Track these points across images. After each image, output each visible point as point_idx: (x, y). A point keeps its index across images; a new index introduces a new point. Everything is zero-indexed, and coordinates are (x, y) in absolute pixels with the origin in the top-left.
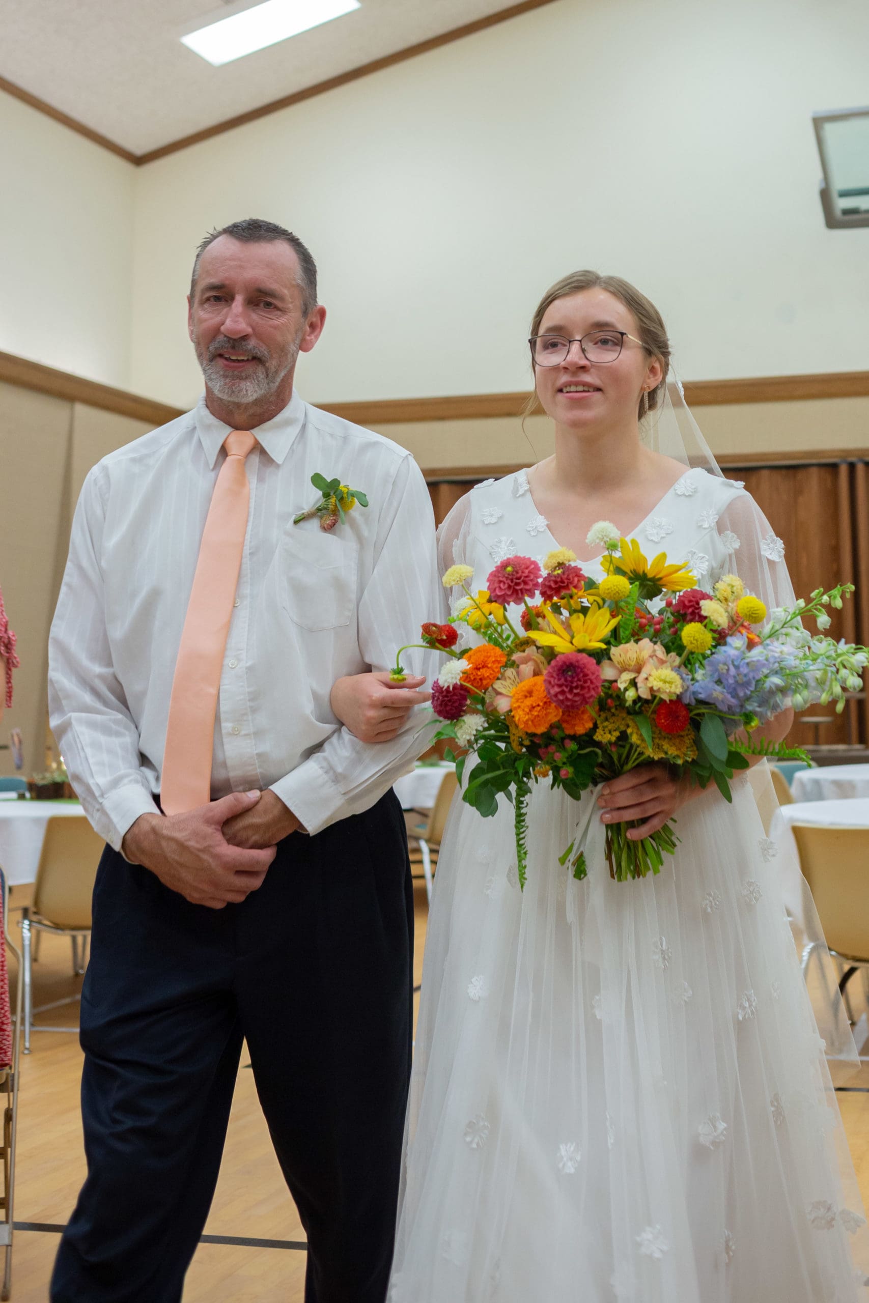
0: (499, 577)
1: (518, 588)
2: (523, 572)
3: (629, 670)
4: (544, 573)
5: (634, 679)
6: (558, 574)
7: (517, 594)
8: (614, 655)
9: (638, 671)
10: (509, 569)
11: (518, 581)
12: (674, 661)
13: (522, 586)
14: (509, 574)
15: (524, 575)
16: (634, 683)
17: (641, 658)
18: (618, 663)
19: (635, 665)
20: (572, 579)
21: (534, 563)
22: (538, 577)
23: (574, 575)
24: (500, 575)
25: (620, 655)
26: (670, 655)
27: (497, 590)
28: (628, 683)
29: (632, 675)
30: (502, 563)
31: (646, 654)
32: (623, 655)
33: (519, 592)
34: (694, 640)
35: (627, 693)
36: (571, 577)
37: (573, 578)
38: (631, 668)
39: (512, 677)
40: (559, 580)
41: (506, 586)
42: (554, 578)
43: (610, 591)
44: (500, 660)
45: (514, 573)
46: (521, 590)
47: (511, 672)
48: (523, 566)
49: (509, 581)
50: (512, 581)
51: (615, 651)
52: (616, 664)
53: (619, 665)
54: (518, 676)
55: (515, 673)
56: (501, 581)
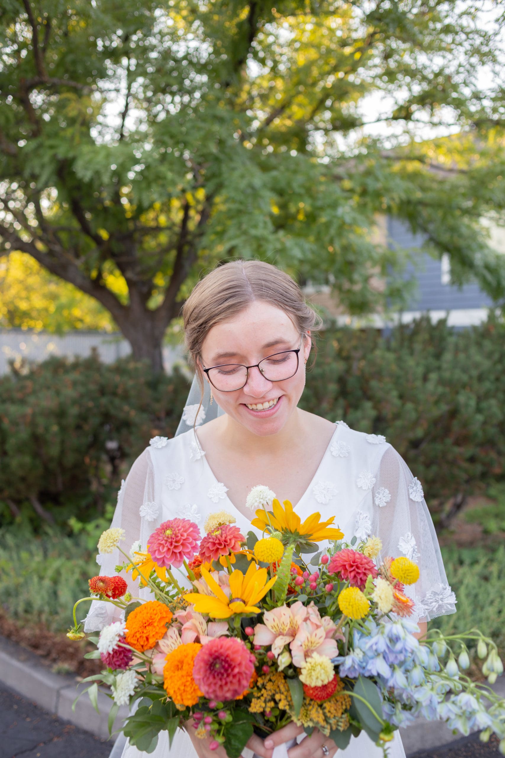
0: (159, 540)
1: (177, 551)
2: (182, 535)
3: (283, 635)
4: (203, 534)
5: (289, 644)
6: (216, 536)
7: (176, 557)
8: (267, 620)
9: (293, 634)
10: (168, 532)
11: (176, 544)
12: (328, 624)
13: (181, 549)
14: (168, 537)
15: (183, 538)
16: (288, 648)
17: (295, 622)
18: (272, 628)
19: (289, 629)
20: (229, 541)
21: (194, 526)
22: (196, 540)
23: (232, 536)
24: (159, 538)
25: (274, 620)
26: (324, 618)
27: (157, 552)
28: (282, 648)
29: (288, 640)
30: (162, 525)
31: (299, 620)
32: (276, 619)
33: (178, 555)
34: (349, 605)
35: (280, 657)
36: (229, 537)
37: (230, 540)
38: (285, 632)
39: (175, 637)
40: (217, 542)
41: (165, 549)
42: (211, 540)
43: (263, 554)
44: (166, 617)
45: (173, 536)
46: (180, 553)
47: (173, 632)
48: (182, 529)
49: (168, 544)
50: (171, 544)
51: (268, 616)
52: (270, 628)
53: (273, 631)
54: (180, 636)
55: (177, 632)
56: (161, 544)
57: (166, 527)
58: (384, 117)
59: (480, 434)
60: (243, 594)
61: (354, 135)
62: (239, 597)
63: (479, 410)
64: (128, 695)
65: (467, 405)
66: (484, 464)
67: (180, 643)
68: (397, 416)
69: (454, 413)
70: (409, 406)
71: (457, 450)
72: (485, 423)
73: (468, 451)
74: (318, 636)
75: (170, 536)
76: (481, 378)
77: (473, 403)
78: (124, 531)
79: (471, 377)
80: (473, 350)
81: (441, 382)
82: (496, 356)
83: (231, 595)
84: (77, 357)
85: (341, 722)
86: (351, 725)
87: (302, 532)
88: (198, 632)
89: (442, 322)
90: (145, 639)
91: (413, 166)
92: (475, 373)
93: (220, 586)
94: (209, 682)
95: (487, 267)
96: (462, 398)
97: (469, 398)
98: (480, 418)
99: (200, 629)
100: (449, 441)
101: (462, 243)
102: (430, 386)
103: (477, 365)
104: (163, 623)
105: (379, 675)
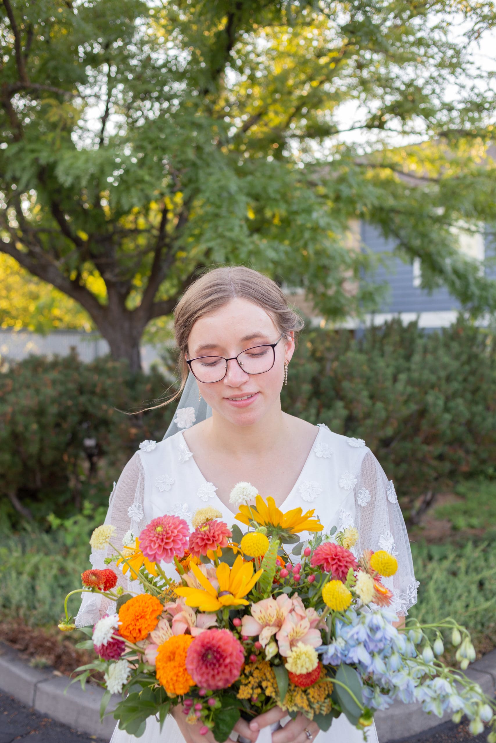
0: (150, 536)
1: (168, 547)
2: (172, 532)
3: (269, 625)
4: (192, 530)
5: (275, 635)
6: (205, 531)
7: (167, 553)
8: (254, 612)
9: (279, 625)
10: (159, 529)
11: (167, 541)
12: (312, 615)
13: (171, 546)
14: (159, 534)
15: (173, 535)
16: (274, 639)
17: (281, 614)
18: (259, 619)
19: (276, 620)
20: (217, 537)
21: (183, 522)
22: (185, 536)
23: (220, 532)
24: (151, 535)
25: (261, 612)
26: (308, 610)
27: (148, 549)
28: (269, 638)
29: (274, 630)
30: (153, 521)
31: (285, 611)
32: (263, 611)
33: (169, 551)
34: (333, 598)
35: (268, 648)
36: (216, 533)
37: (218, 535)
38: (271, 623)
39: (165, 628)
40: (206, 537)
41: (157, 545)
42: (200, 536)
43: (250, 548)
44: (158, 610)
45: (164, 533)
46: (171, 549)
47: (164, 623)
48: (173, 526)
49: (159, 541)
50: (162, 540)
51: (255, 608)
52: (257, 619)
53: (260, 622)
54: (171, 626)
55: (167, 624)
56: (151, 541)
57: (156, 523)
58: (357, 125)
59: (448, 432)
60: (230, 586)
61: (329, 142)
62: (227, 589)
63: (447, 409)
64: (121, 684)
65: (435, 405)
66: (453, 462)
67: (171, 634)
68: (368, 415)
69: (423, 413)
70: (379, 405)
71: (426, 448)
72: (452, 422)
73: (437, 449)
74: (303, 627)
75: (161, 533)
76: (449, 379)
77: (441, 402)
78: (115, 528)
79: (439, 378)
80: (441, 352)
81: (410, 382)
82: (464, 357)
83: (219, 588)
84: (56, 356)
85: (324, 706)
86: (333, 709)
87: (284, 526)
88: (188, 623)
89: (413, 325)
90: (137, 631)
91: (386, 173)
92: (443, 374)
93: (208, 579)
94: (202, 672)
95: (456, 272)
96: (430, 398)
97: (437, 398)
98: (448, 417)
99: (189, 621)
100: (418, 439)
101: (432, 249)
102: (400, 386)
103: (445, 367)
104: (154, 616)
105: (360, 662)
